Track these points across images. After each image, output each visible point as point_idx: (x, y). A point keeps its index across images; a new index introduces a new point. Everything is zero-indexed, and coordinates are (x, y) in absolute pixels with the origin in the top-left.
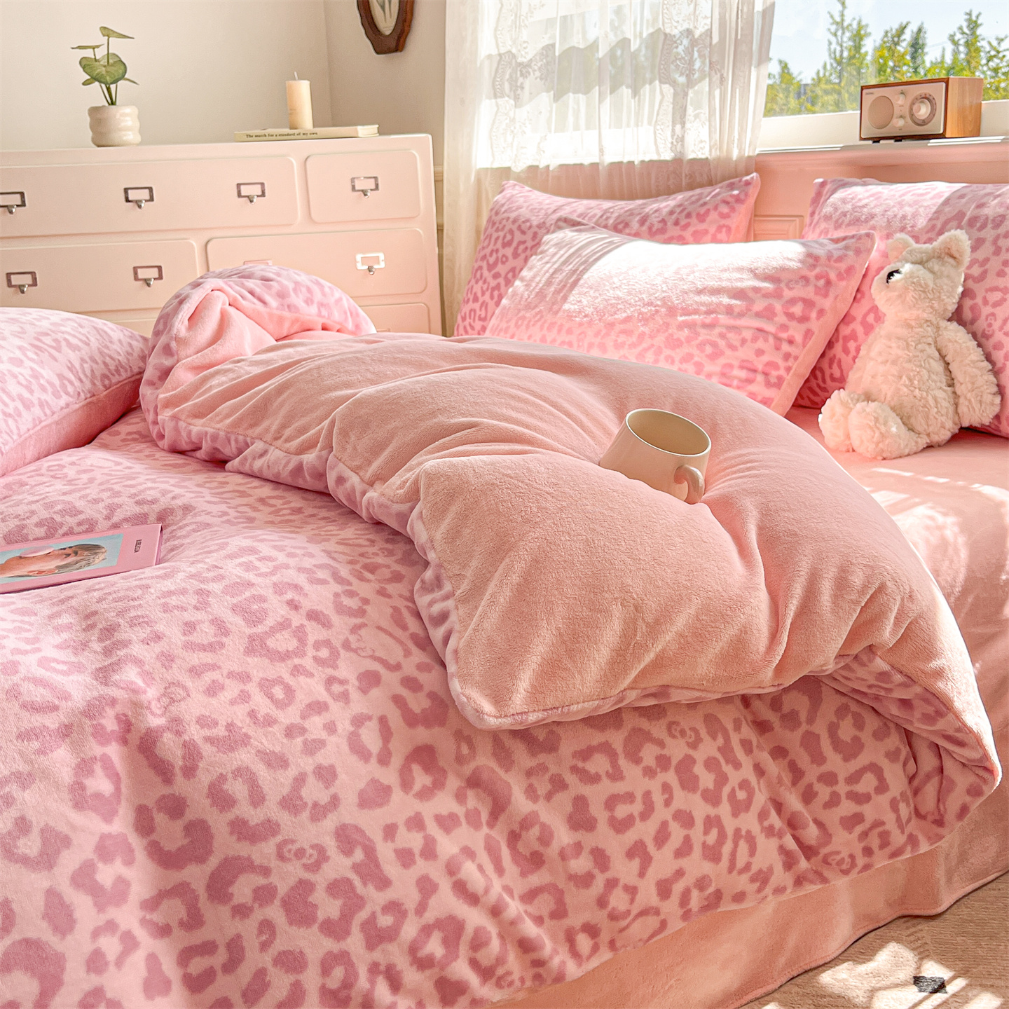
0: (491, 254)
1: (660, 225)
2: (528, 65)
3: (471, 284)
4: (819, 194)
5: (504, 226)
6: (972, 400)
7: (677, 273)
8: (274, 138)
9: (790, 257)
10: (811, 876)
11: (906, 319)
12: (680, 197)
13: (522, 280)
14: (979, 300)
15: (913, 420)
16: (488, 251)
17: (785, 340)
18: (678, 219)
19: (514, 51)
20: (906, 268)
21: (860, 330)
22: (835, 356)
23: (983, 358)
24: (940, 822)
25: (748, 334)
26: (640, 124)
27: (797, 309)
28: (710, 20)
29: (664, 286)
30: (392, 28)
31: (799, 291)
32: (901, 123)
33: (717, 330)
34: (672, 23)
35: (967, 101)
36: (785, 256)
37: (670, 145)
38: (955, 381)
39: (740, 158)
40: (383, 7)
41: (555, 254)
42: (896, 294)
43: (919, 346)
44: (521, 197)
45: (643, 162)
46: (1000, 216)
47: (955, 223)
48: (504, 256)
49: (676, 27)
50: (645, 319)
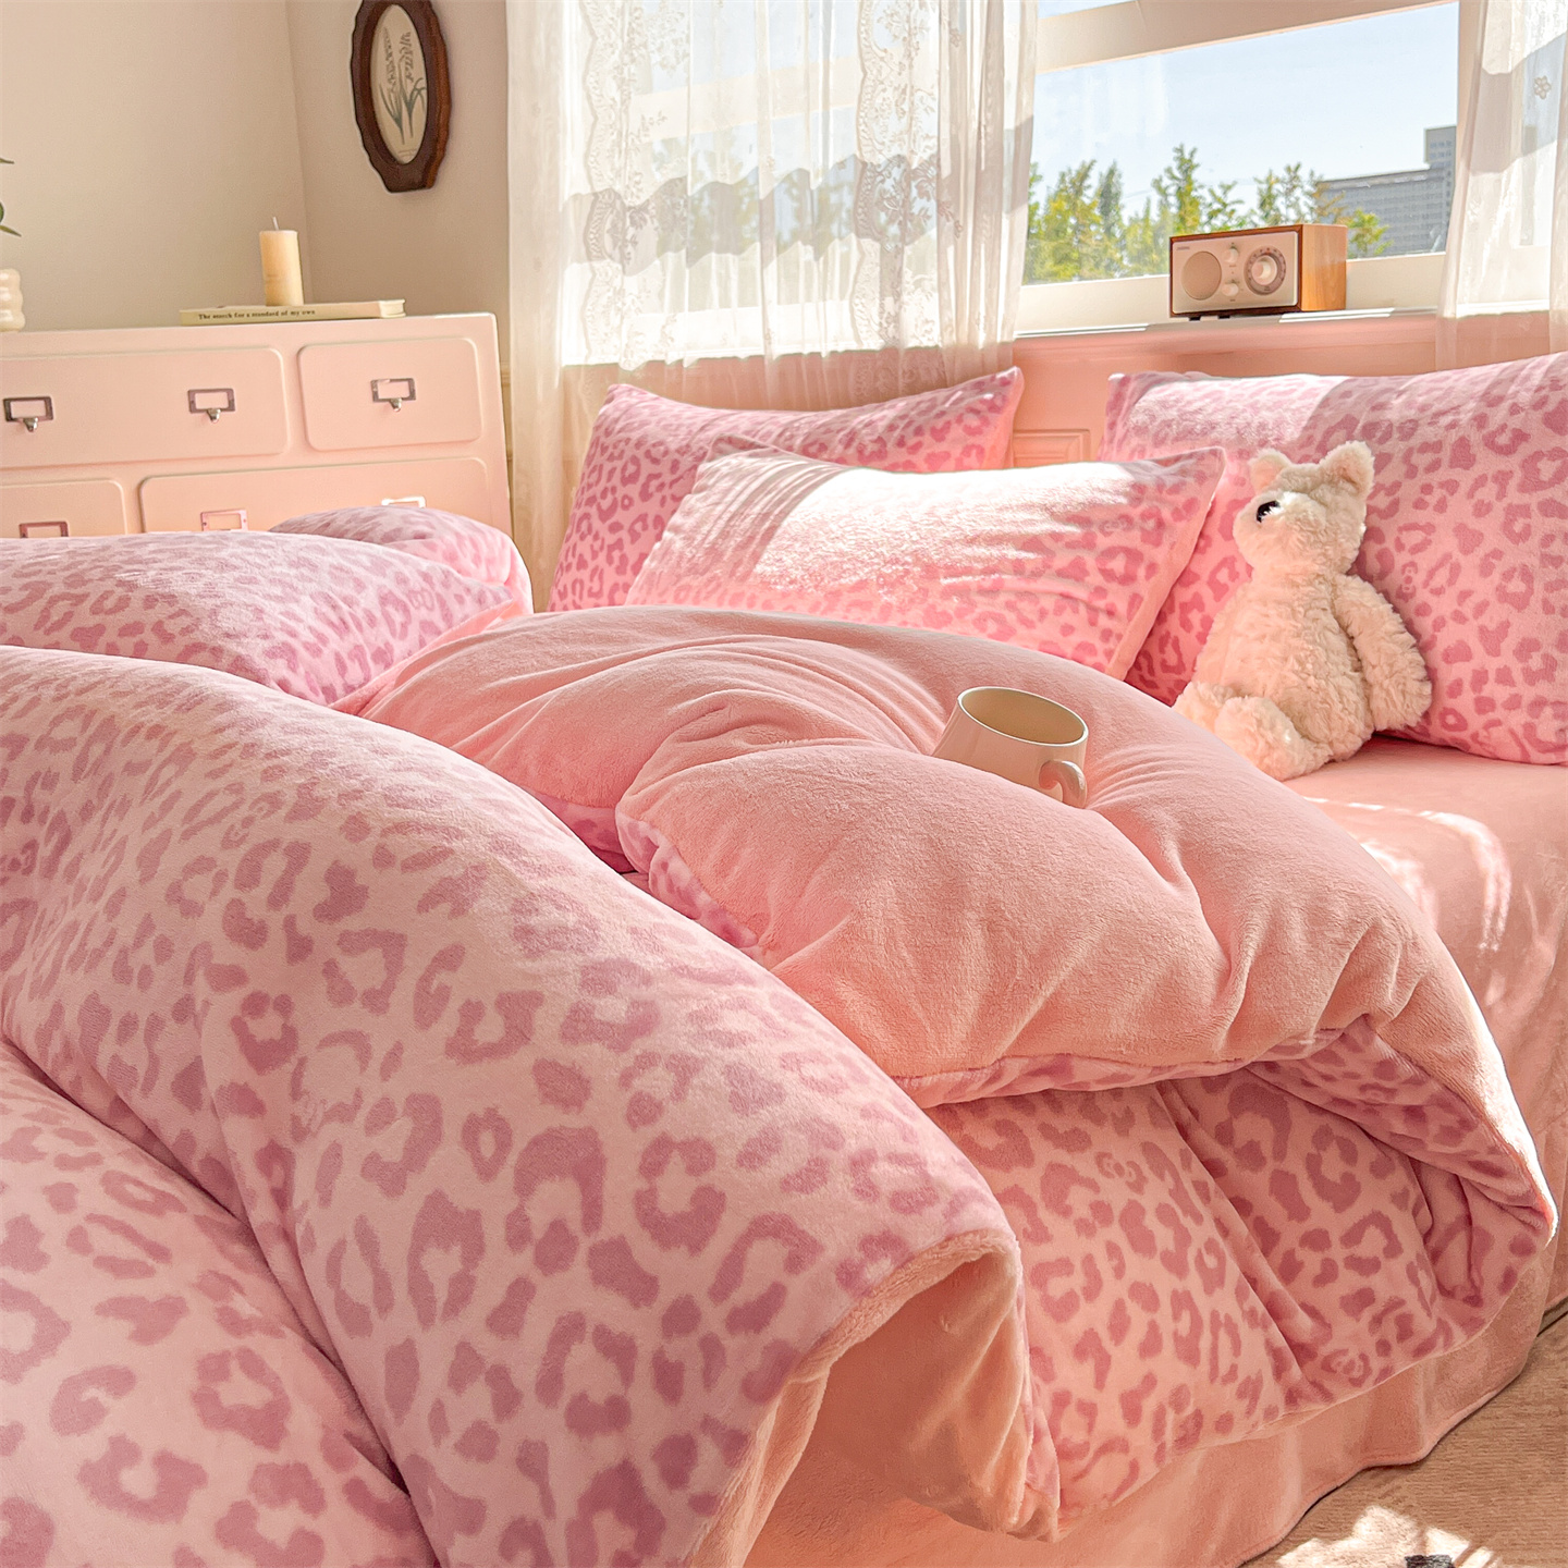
0: (604, 494)
1: (876, 447)
2: (643, 208)
3: (571, 543)
4: (1119, 397)
5: (623, 452)
6: (1392, 691)
7: (930, 514)
8: (245, 319)
9: (1102, 486)
10: (1308, 1389)
11: (1288, 574)
12: (901, 404)
13: (676, 530)
14: (1389, 544)
15: (1308, 722)
16: (597, 490)
17: (1102, 610)
18: (903, 437)
19: (618, 187)
20: (1288, 499)
21: (1207, 594)
22: (1168, 633)
23: (1402, 628)
24: (1475, 1300)
25: (1048, 603)
26: (828, 295)
27: (1118, 565)
28: (935, 141)
29: (912, 533)
30: (415, 153)
31: (1119, 538)
32: (1233, 290)
33: (1003, 598)
34: (873, 145)
35: (1328, 260)
36: (1094, 485)
37: (877, 328)
38: (1364, 663)
39: (989, 346)
40: (398, 121)
41: (728, 490)
42: (1274, 536)
43: (1311, 613)
44: (644, 407)
45: (833, 353)
46: (1411, 421)
47: (1341, 434)
48: (625, 497)
49: (880, 152)
50: (891, 584)
